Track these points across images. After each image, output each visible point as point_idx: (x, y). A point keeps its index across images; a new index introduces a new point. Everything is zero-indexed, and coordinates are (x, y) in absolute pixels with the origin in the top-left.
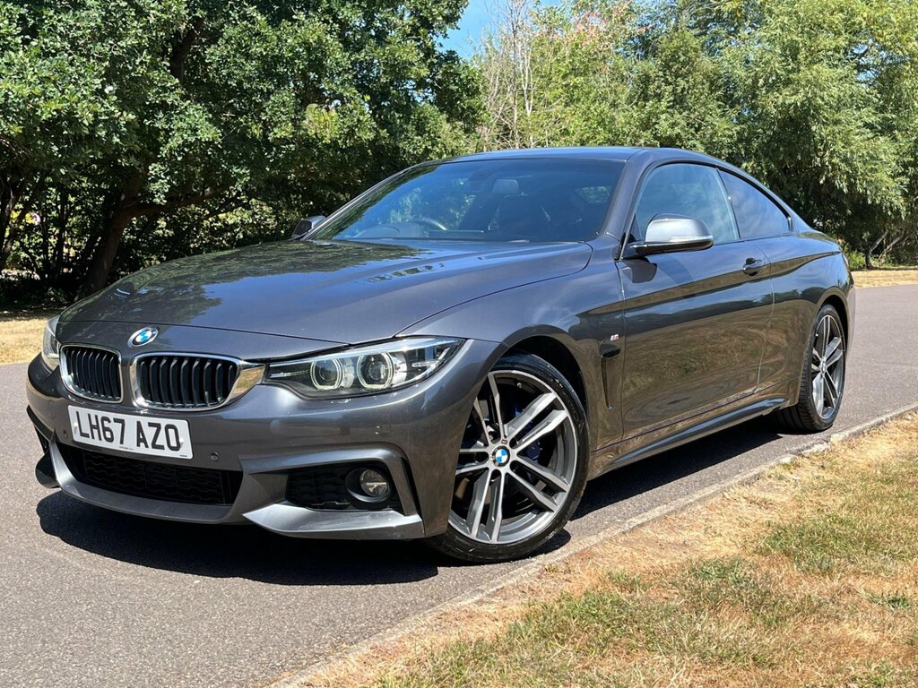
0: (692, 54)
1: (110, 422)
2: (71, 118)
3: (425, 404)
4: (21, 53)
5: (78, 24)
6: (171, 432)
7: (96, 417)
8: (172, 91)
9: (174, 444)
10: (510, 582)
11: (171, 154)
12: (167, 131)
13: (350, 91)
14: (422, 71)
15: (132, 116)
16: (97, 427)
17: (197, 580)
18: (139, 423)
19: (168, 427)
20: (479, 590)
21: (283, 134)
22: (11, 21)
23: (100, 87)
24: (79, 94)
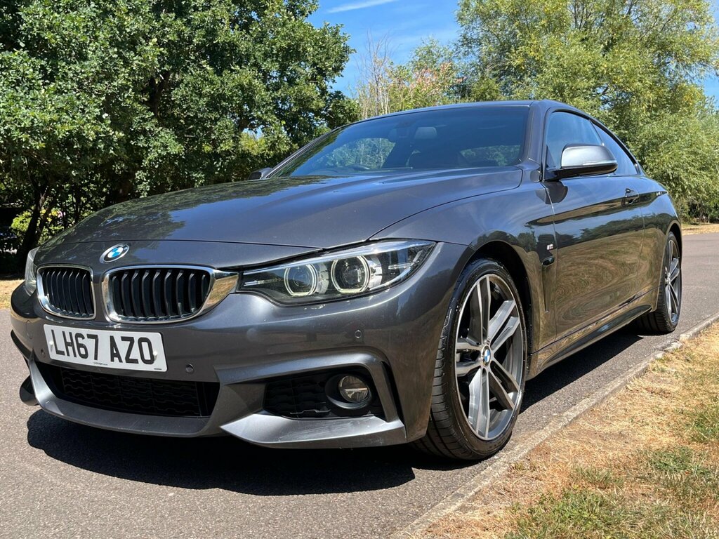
0: (494, 94)
1: (83, 338)
2: (80, 136)
3: (398, 311)
4: (43, 91)
5: (83, 71)
6: (145, 345)
7: (70, 334)
8: (150, 120)
9: (147, 357)
10: (486, 483)
11: (150, 164)
12: (147, 149)
13: (272, 118)
14: (320, 103)
15: (121, 134)
16: (72, 344)
17: (171, 492)
18: (112, 339)
19: (141, 340)
20: (458, 495)
21: (227, 147)
22: (34, 69)
23: (99, 114)
24: (85, 119)
